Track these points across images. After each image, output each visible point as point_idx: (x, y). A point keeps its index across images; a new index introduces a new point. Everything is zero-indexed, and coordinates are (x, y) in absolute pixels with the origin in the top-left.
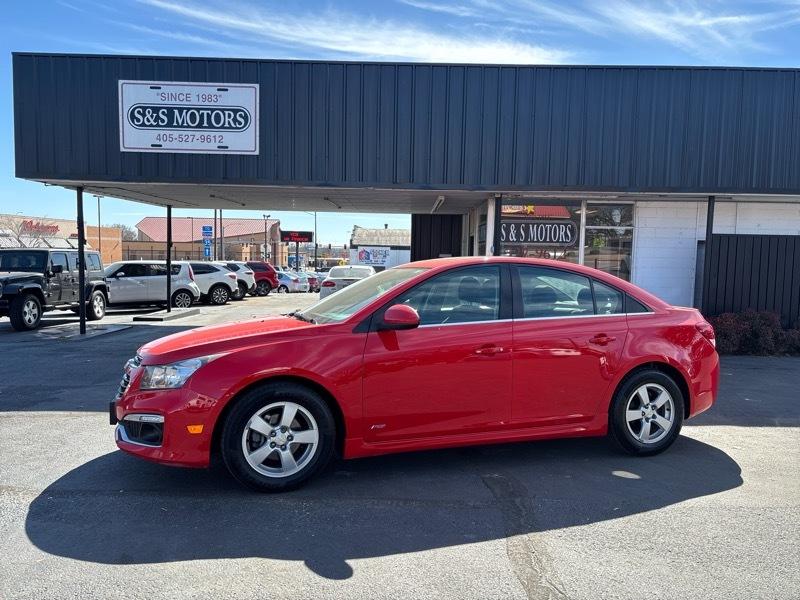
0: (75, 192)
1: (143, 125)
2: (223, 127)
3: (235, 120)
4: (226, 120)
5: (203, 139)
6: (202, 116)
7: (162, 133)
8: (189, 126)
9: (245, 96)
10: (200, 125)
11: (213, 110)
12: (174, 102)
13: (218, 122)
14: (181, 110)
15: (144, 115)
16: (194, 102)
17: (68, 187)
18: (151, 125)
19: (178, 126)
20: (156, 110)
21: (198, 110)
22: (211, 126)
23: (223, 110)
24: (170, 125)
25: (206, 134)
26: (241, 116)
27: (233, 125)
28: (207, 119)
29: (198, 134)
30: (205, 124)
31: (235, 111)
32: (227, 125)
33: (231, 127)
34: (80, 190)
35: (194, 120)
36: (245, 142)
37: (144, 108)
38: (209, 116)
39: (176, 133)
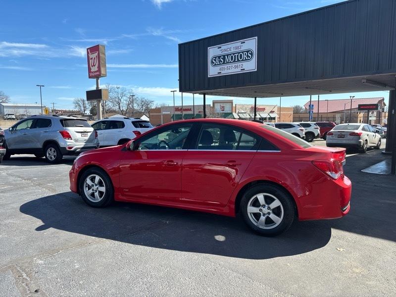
1: (215, 65)
2: (243, 60)
3: (248, 56)
4: (244, 56)
5: (236, 67)
6: (235, 57)
7: (221, 67)
8: (231, 62)
9: (251, 44)
10: (234, 61)
11: (239, 53)
12: (225, 52)
13: (241, 58)
14: (228, 55)
15: (215, 60)
16: (233, 51)
18: (218, 64)
19: (227, 63)
20: (219, 57)
21: (234, 54)
22: (238, 61)
23: (243, 52)
24: (224, 63)
25: (236, 64)
26: (250, 53)
27: (247, 58)
29: (233, 65)
31: (248, 52)
32: (244, 59)
33: (246, 60)
34: (204, 95)
35: (232, 59)
36: (251, 66)
37: (216, 57)
38: (238, 56)
39: (225, 66)
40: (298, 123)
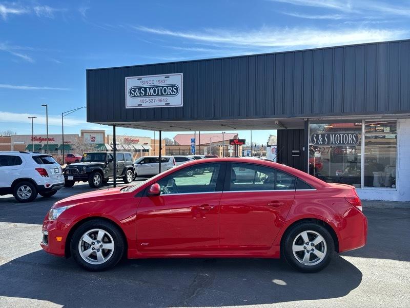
0: (112, 127)
1: (135, 96)
2: (167, 94)
3: (173, 91)
4: (169, 91)
5: (159, 101)
6: (158, 90)
7: (142, 99)
8: (153, 95)
9: (177, 79)
10: (158, 95)
11: (163, 87)
12: (147, 85)
13: (165, 92)
14: (150, 88)
15: (135, 92)
16: (155, 84)
17: (109, 125)
18: (138, 96)
19: (149, 95)
20: (140, 89)
21: (157, 87)
22: (162, 94)
23: (167, 87)
24: (145, 95)
25: (160, 98)
26: (175, 89)
27: (172, 93)
28: (161, 91)
29: (157, 98)
30: (160, 94)
31: (173, 87)
32: (169, 93)
33: (171, 94)
34: (114, 126)
35: (155, 92)
36: (177, 101)
37: (135, 89)
38: (161, 90)
39: (147, 99)
40: (192, 156)
